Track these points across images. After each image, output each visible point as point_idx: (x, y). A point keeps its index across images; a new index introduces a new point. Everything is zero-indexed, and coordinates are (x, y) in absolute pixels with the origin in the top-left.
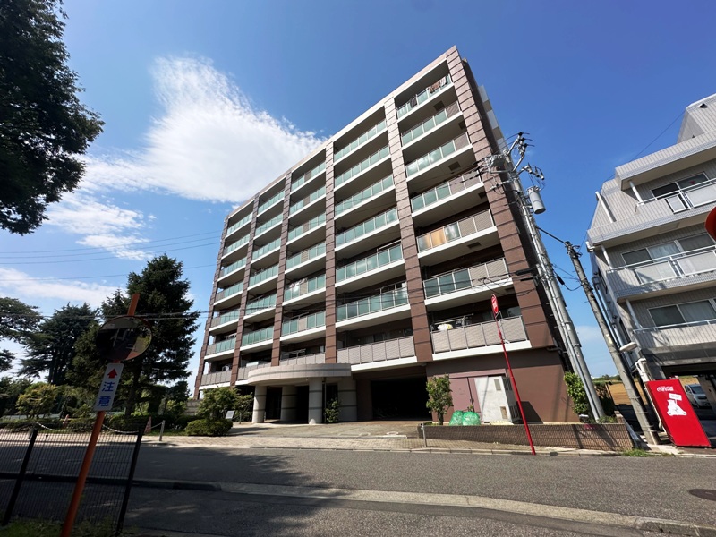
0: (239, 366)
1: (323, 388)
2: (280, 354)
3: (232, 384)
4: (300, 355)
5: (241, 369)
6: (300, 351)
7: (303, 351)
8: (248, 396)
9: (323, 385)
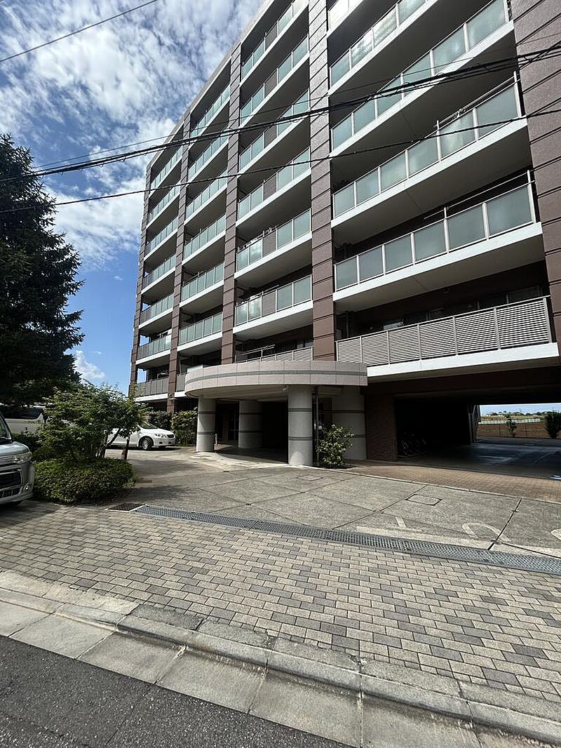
0: (178, 372)
1: (314, 406)
2: (234, 354)
3: (171, 396)
4: (266, 353)
5: (179, 377)
6: (265, 348)
7: (272, 347)
8: (190, 412)
9: (314, 401)
